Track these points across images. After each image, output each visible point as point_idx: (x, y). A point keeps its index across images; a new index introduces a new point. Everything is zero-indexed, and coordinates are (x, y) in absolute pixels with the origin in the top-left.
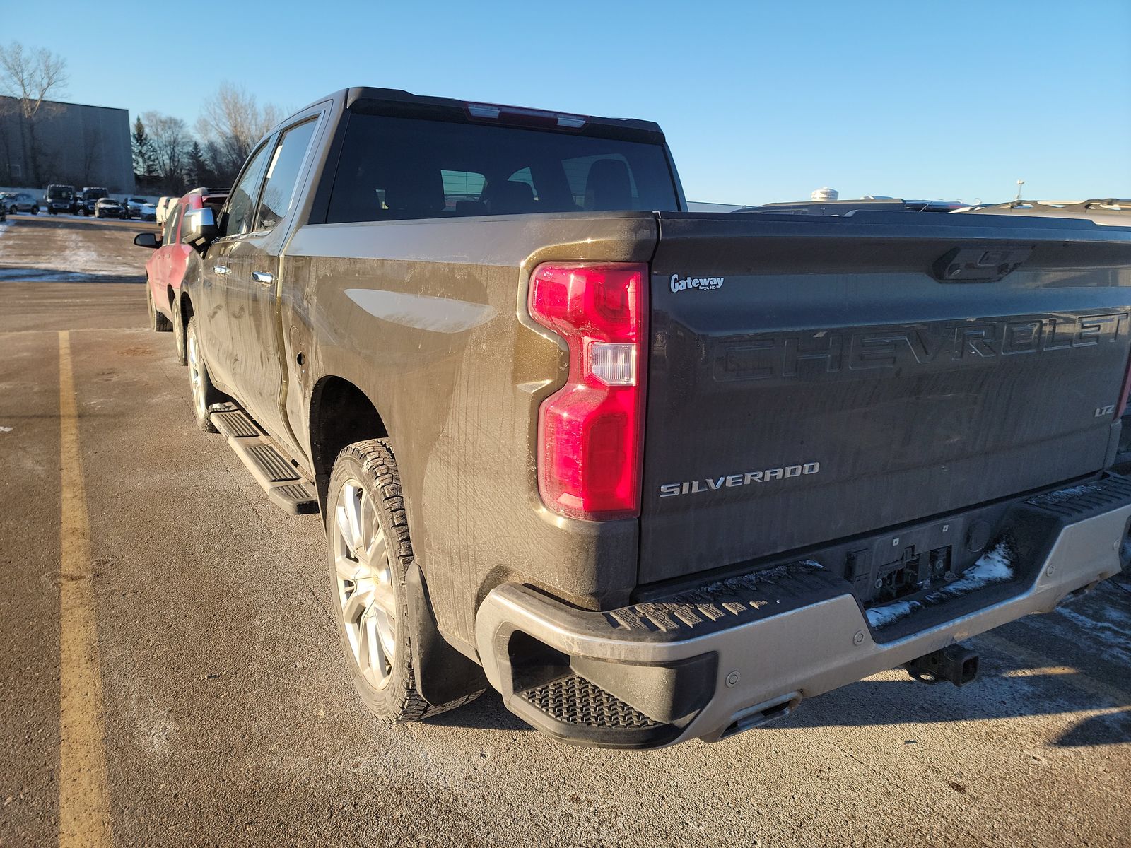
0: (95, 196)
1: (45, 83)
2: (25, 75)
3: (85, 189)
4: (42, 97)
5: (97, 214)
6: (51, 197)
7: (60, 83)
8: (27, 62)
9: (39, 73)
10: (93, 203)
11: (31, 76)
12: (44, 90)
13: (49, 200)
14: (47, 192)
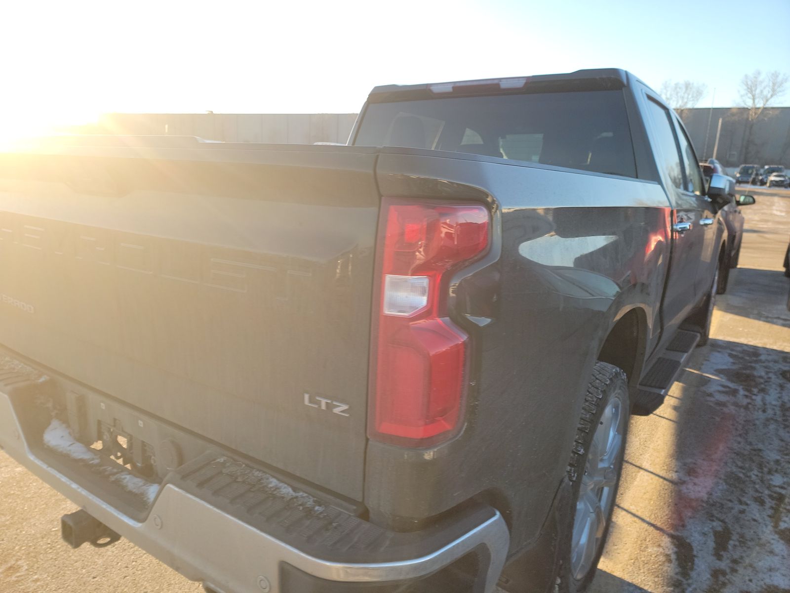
0: (771, 171)
1: (769, 95)
2: (758, 91)
3: (766, 167)
4: (764, 105)
5: (768, 184)
6: (740, 173)
7: (780, 94)
8: (762, 82)
9: (767, 89)
10: (767, 177)
11: (762, 91)
12: (767, 100)
13: (738, 175)
14: (738, 169)
